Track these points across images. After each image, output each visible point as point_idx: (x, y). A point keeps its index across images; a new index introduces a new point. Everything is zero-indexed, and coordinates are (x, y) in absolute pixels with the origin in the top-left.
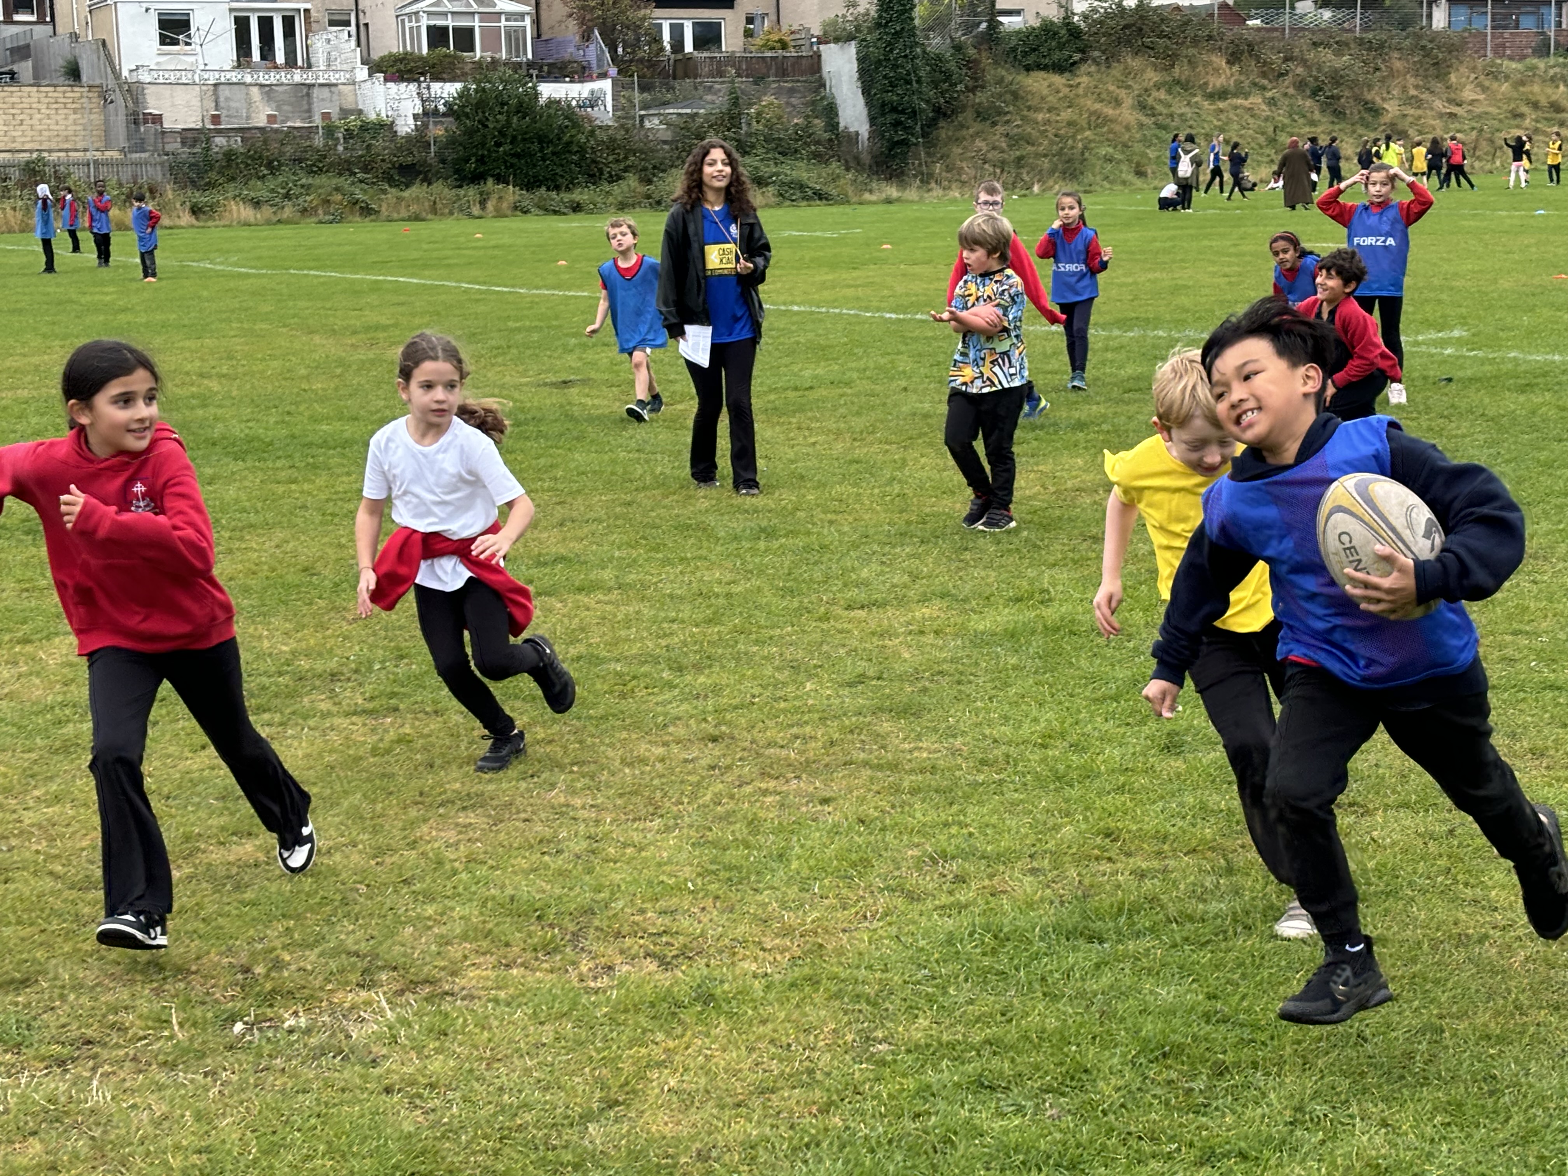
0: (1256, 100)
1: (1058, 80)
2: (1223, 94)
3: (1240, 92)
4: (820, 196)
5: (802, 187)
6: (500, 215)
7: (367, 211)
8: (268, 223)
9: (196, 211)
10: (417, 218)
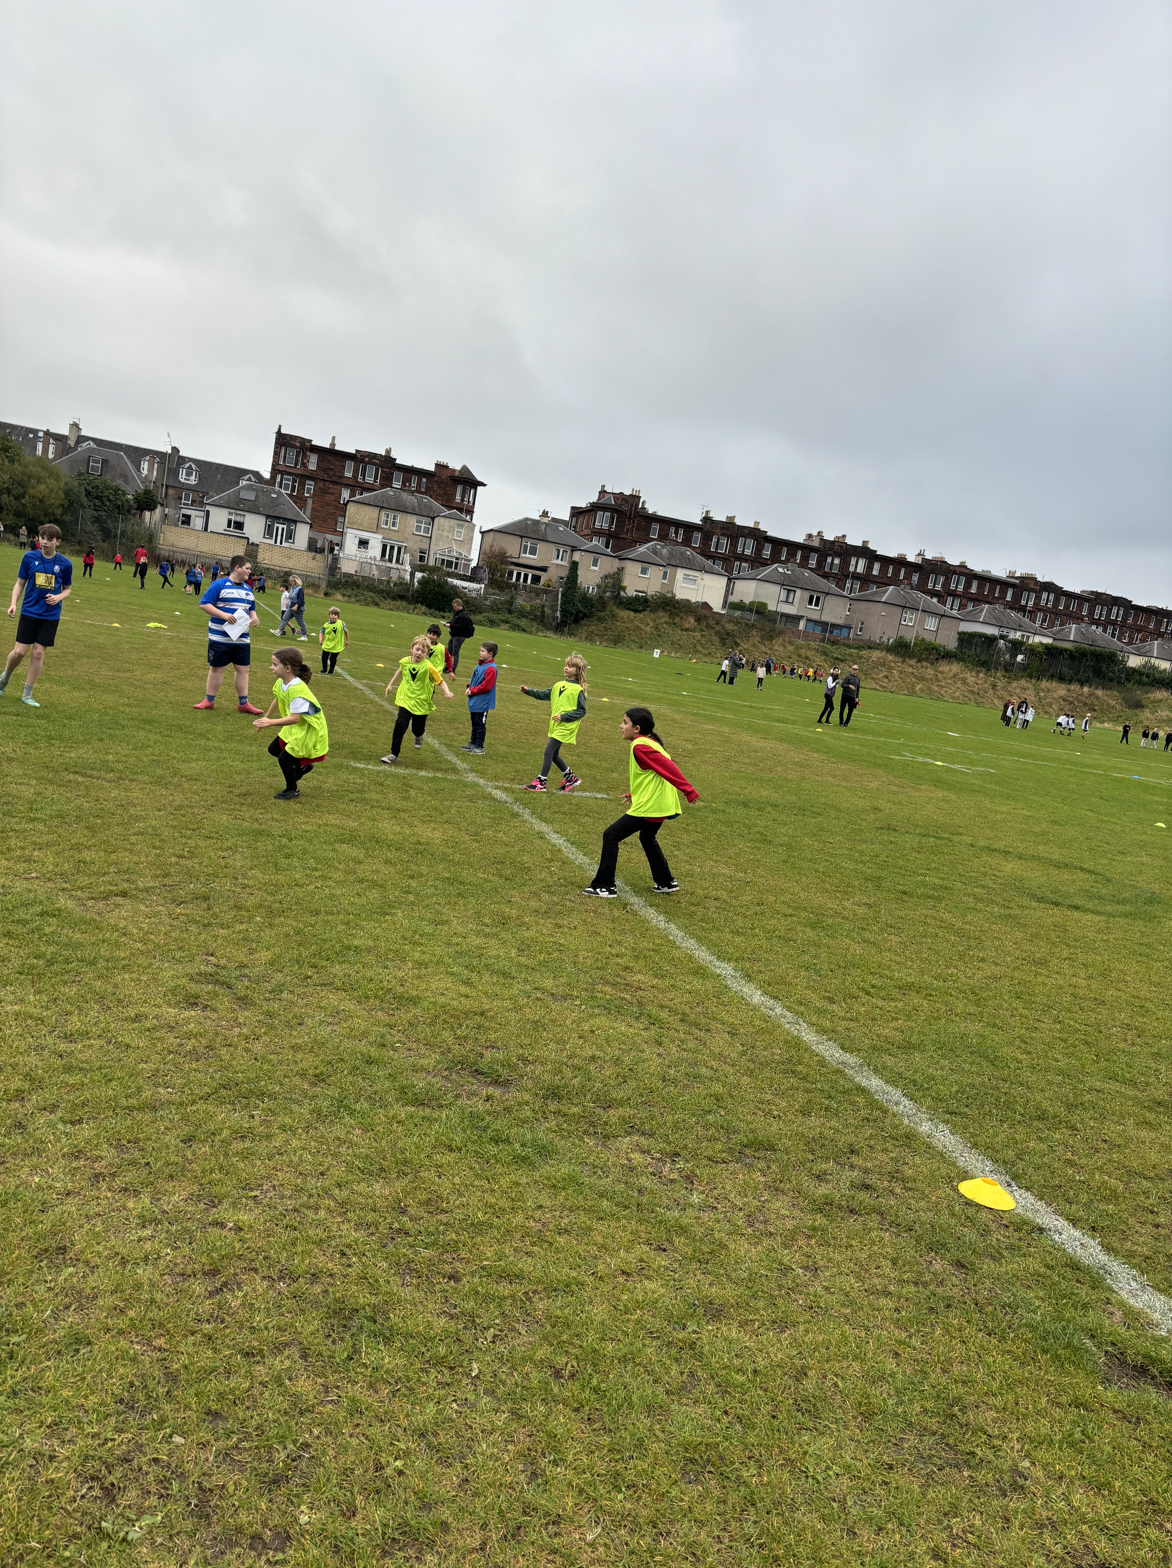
0: (698, 634)
1: (632, 614)
2: (687, 630)
3: (694, 631)
4: (523, 630)
5: (519, 626)
6: (417, 614)
7: (377, 605)
8: (345, 602)
9: (326, 594)
10: (391, 610)
